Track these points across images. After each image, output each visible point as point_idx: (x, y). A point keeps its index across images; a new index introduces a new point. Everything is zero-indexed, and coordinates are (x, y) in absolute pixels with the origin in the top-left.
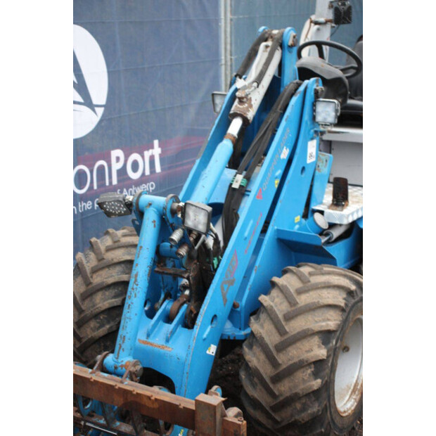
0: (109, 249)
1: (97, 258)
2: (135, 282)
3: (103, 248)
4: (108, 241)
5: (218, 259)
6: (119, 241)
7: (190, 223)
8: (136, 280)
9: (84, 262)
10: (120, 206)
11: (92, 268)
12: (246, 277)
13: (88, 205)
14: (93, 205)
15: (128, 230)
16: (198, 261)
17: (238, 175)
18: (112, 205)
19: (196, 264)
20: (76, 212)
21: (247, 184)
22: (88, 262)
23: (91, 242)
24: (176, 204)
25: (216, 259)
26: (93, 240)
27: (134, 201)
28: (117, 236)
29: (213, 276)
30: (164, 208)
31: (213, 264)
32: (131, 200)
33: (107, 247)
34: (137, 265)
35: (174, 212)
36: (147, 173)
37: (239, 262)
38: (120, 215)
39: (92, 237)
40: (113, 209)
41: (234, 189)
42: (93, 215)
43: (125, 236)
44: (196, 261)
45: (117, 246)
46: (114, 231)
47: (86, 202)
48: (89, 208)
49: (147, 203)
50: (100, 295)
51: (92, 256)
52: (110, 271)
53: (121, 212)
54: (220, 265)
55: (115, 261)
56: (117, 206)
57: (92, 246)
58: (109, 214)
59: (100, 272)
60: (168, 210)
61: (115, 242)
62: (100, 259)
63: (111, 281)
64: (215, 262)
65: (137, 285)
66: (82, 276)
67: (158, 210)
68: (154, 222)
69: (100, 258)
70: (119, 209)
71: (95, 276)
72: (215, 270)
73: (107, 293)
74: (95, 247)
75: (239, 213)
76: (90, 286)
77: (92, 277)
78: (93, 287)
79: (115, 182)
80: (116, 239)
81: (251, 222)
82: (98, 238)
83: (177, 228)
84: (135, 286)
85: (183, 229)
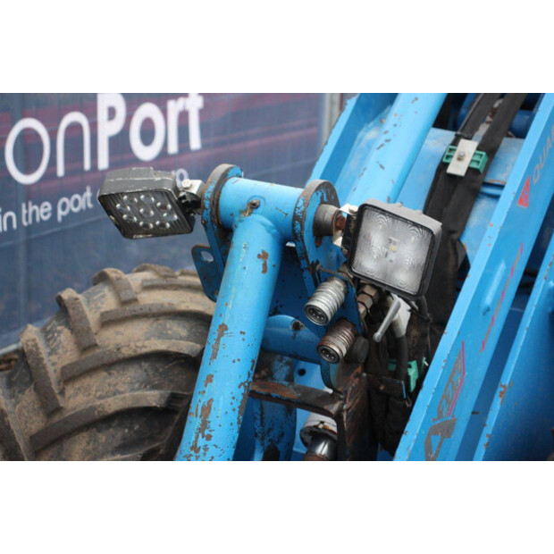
0: (108, 321)
1: (78, 344)
2: (201, 430)
3: (93, 318)
4: (107, 301)
5: (419, 365)
6: (136, 300)
7: (369, 263)
8: (205, 424)
9: (44, 350)
10: (164, 207)
11: (64, 368)
12: (479, 413)
13: (43, 210)
14: (54, 211)
15: (157, 273)
16: (365, 370)
17: (463, 142)
18: (140, 203)
19: (359, 376)
20: (15, 226)
21: (488, 166)
22: (53, 352)
23: (60, 300)
24: (332, 209)
25: (414, 364)
26: (67, 294)
27: (208, 195)
28: (129, 287)
29: (406, 414)
30: (295, 217)
31: (408, 378)
32: (194, 191)
33: (102, 314)
34: (210, 379)
35: (322, 231)
36: (173, 148)
37: (466, 373)
38: (159, 232)
39: (63, 288)
40: (141, 216)
41: (453, 177)
42: (53, 233)
43: (148, 287)
44: (359, 369)
45: (128, 313)
46: (120, 273)
47: (39, 205)
48: (45, 218)
49: (244, 202)
50: (84, 443)
51: (65, 336)
52: (112, 380)
53: (162, 225)
54: (426, 383)
55: (126, 352)
56: (153, 206)
57: (63, 309)
58: (127, 229)
59: (87, 381)
60: (308, 224)
61: (124, 303)
62: (86, 347)
63: (113, 405)
64: (413, 372)
65: (209, 438)
66: (36, 389)
67: (277, 224)
68: (263, 256)
69: (86, 342)
70: (158, 216)
71: (70, 391)
72: (413, 396)
73: (102, 438)
74: (71, 312)
75: (465, 241)
76: (57, 418)
77: (62, 392)
78: (65, 421)
79: (103, 163)
80: (126, 296)
81: (502, 267)
82: (80, 292)
83: (328, 278)
84: (202, 442)
85: (346, 282)
